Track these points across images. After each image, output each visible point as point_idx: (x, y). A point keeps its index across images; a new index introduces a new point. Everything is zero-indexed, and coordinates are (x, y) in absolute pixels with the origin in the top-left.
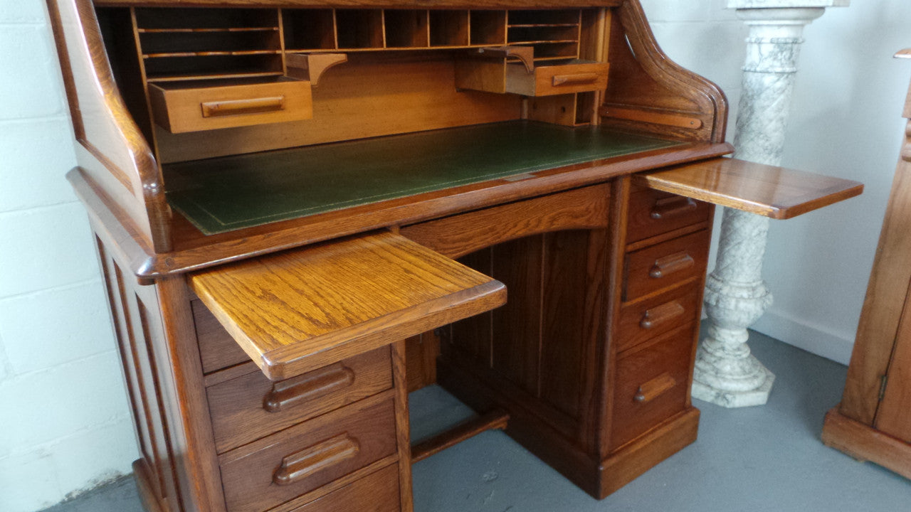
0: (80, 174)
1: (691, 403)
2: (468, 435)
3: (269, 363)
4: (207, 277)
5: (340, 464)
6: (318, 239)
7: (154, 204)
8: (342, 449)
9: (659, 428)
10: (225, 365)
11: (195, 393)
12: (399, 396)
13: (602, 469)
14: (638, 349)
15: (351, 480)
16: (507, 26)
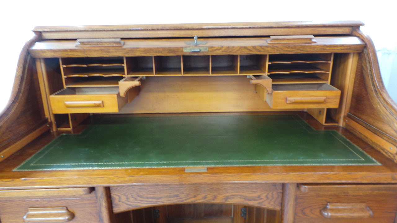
16: (268, 63)
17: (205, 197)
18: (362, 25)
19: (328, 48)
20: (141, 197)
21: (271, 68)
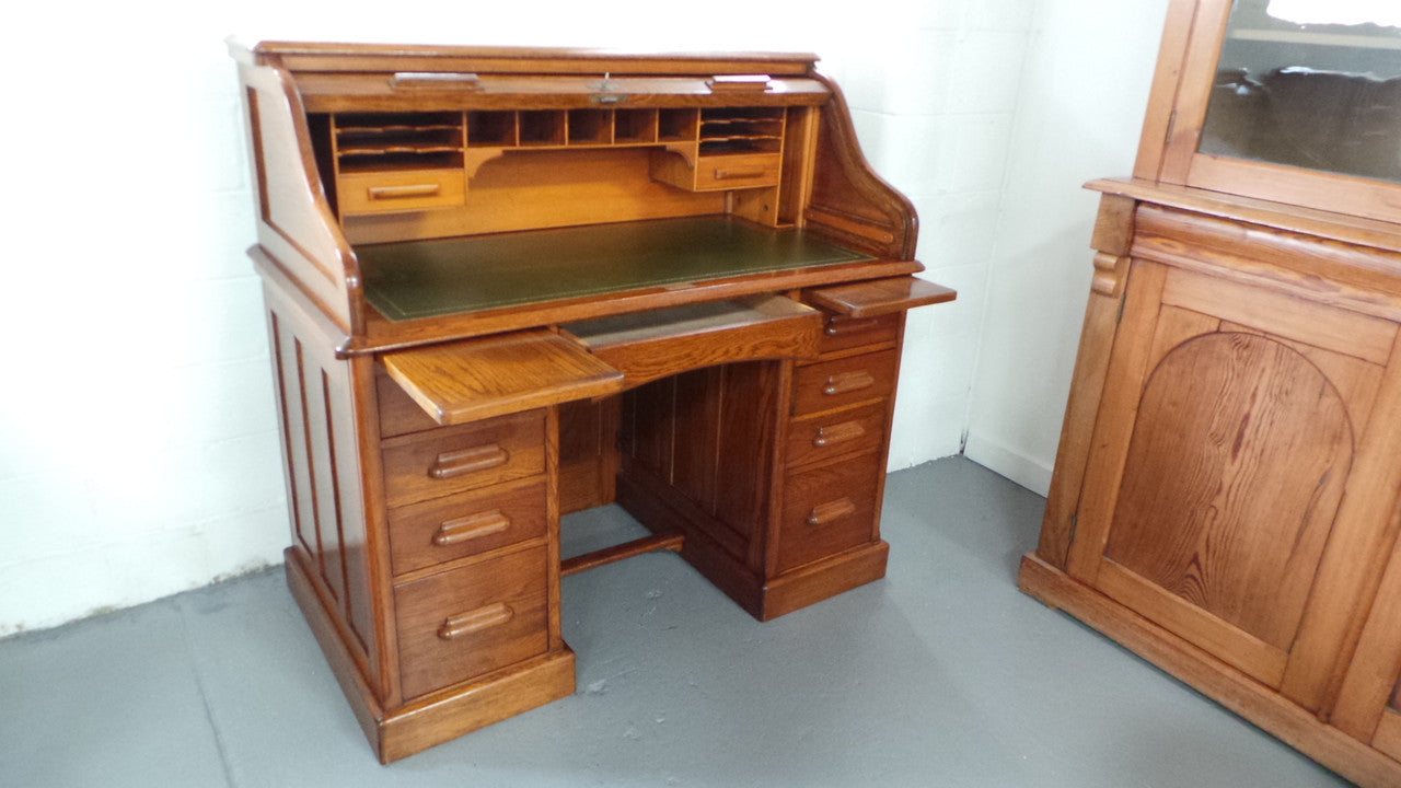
0: (261, 253)
1: (879, 535)
2: (636, 551)
3: (440, 412)
4: (395, 357)
5: (491, 536)
6: (484, 332)
7: (354, 296)
8: (495, 522)
9: (838, 556)
10: (400, 432)
11: (373, 453)
12: (551, 481)
13: (766, 588)
14: (813, 467)
15: (501, 554)
16: (699, 123)
17: (727, 352)
18: (818, 60)
19: (790, 99)
20: (638, 365)
21: (705, 131)
